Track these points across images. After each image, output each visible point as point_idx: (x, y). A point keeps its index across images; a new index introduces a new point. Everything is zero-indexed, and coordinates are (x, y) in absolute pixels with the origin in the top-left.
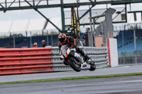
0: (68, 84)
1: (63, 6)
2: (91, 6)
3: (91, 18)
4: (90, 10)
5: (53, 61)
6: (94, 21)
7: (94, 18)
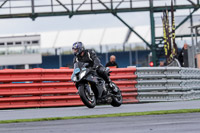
0: (158, 120)
1: (152, 10)
2: (192, 10)
3: (192, 28)
4: (190, 16)
5: (139, 88)
6: (197, 31)
7: (197, 27)
